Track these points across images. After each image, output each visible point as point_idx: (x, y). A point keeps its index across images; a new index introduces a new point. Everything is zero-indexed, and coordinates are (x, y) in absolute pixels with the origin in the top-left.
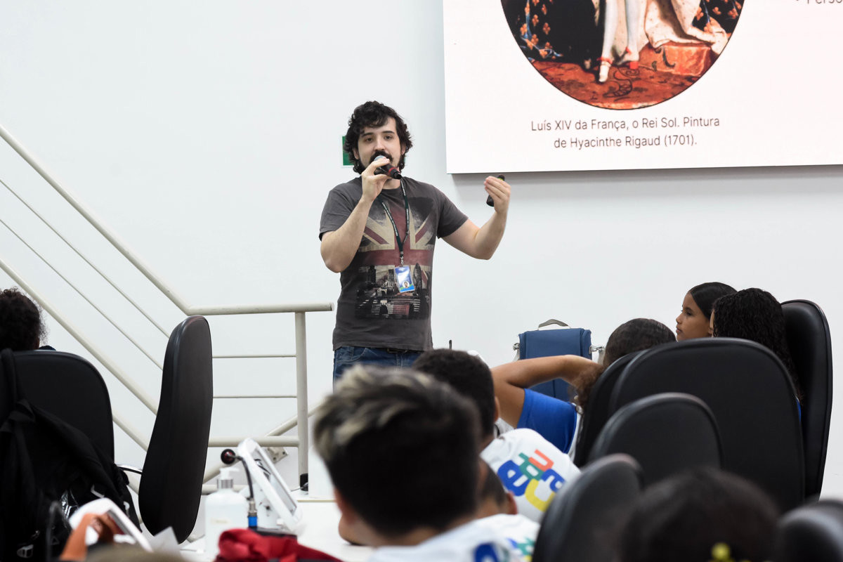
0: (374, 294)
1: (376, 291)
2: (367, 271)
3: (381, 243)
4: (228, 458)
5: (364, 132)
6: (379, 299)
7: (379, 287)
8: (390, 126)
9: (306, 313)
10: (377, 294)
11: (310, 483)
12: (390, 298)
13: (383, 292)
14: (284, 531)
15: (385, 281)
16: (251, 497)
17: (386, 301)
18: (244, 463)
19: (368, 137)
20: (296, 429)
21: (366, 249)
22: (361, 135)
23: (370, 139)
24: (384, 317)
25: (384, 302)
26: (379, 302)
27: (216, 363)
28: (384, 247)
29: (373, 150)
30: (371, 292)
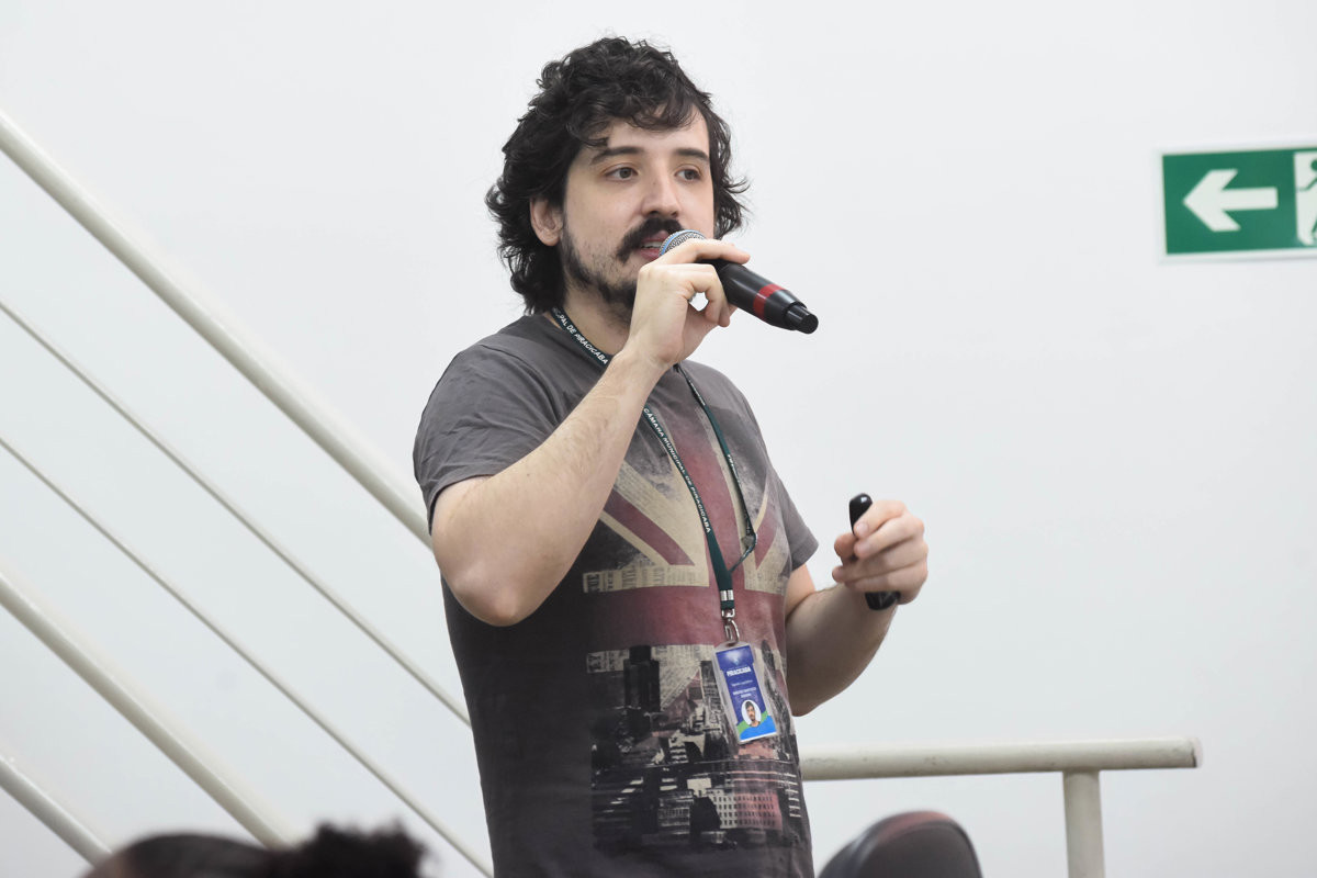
0: (660, 757)
1: (664, 743)
2: (620, 667)
3: (672, 561)
5: (605, 141)
6: (683, 774)
7: (675, 727)
8: (694, 136)
9: (1104, 775)
10: (668, 757)
12: (718, 767)
13: (690, 747)
15: (694, 706)
17: (707, 783)
19: (620, 161)
21: (615, 580)
22: (589, 153)
23: (627, 172)
24: (710, 845)
25: (699, 785)
26: (683, 788)
28: (674, 576)
29: (639, 212)
30: (645, 746)
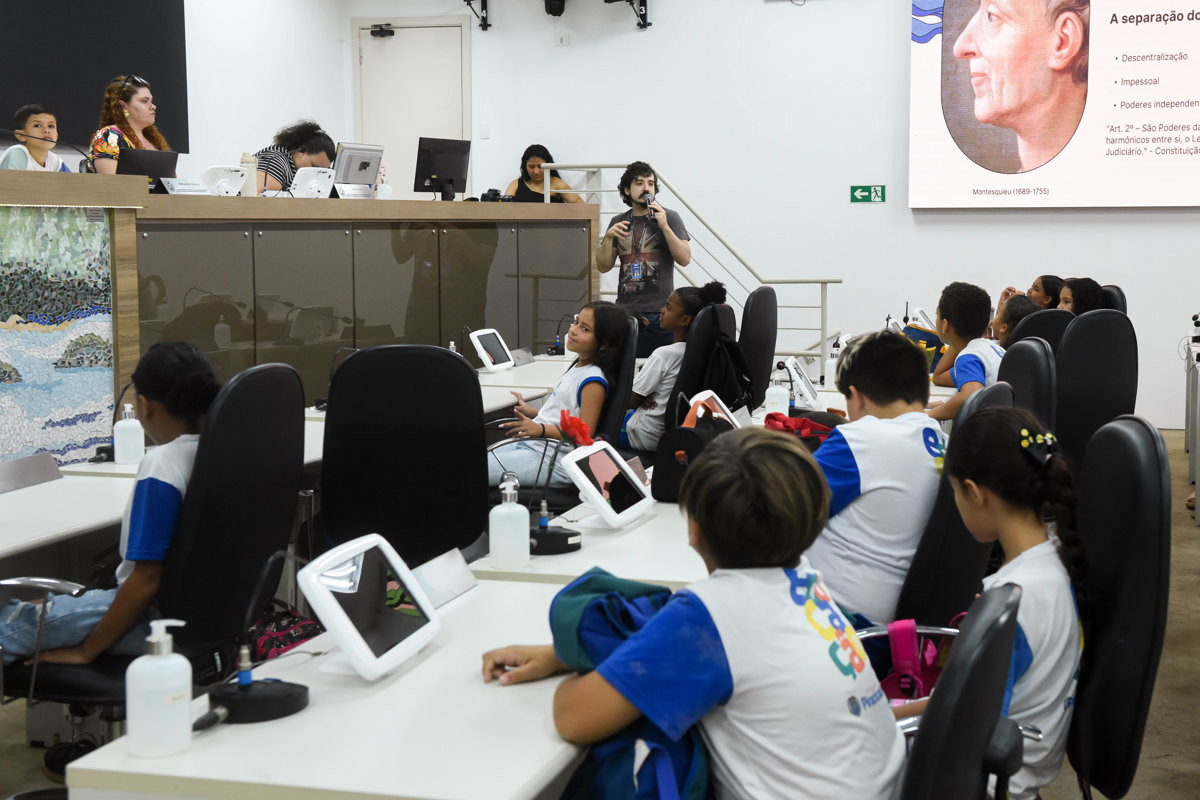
4: (781, 366)
5: (637, 178)
11: (826, 381)
14: (809, 409)
16: (792, 389)
18: (788, 371)
19: (640, 182)
20: (819, 347)
22: (634, 180)
23: (640, 184)
27: (779, 311)
